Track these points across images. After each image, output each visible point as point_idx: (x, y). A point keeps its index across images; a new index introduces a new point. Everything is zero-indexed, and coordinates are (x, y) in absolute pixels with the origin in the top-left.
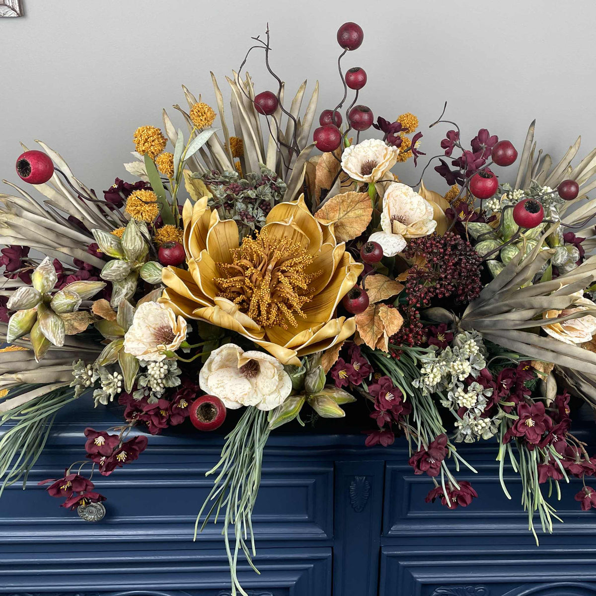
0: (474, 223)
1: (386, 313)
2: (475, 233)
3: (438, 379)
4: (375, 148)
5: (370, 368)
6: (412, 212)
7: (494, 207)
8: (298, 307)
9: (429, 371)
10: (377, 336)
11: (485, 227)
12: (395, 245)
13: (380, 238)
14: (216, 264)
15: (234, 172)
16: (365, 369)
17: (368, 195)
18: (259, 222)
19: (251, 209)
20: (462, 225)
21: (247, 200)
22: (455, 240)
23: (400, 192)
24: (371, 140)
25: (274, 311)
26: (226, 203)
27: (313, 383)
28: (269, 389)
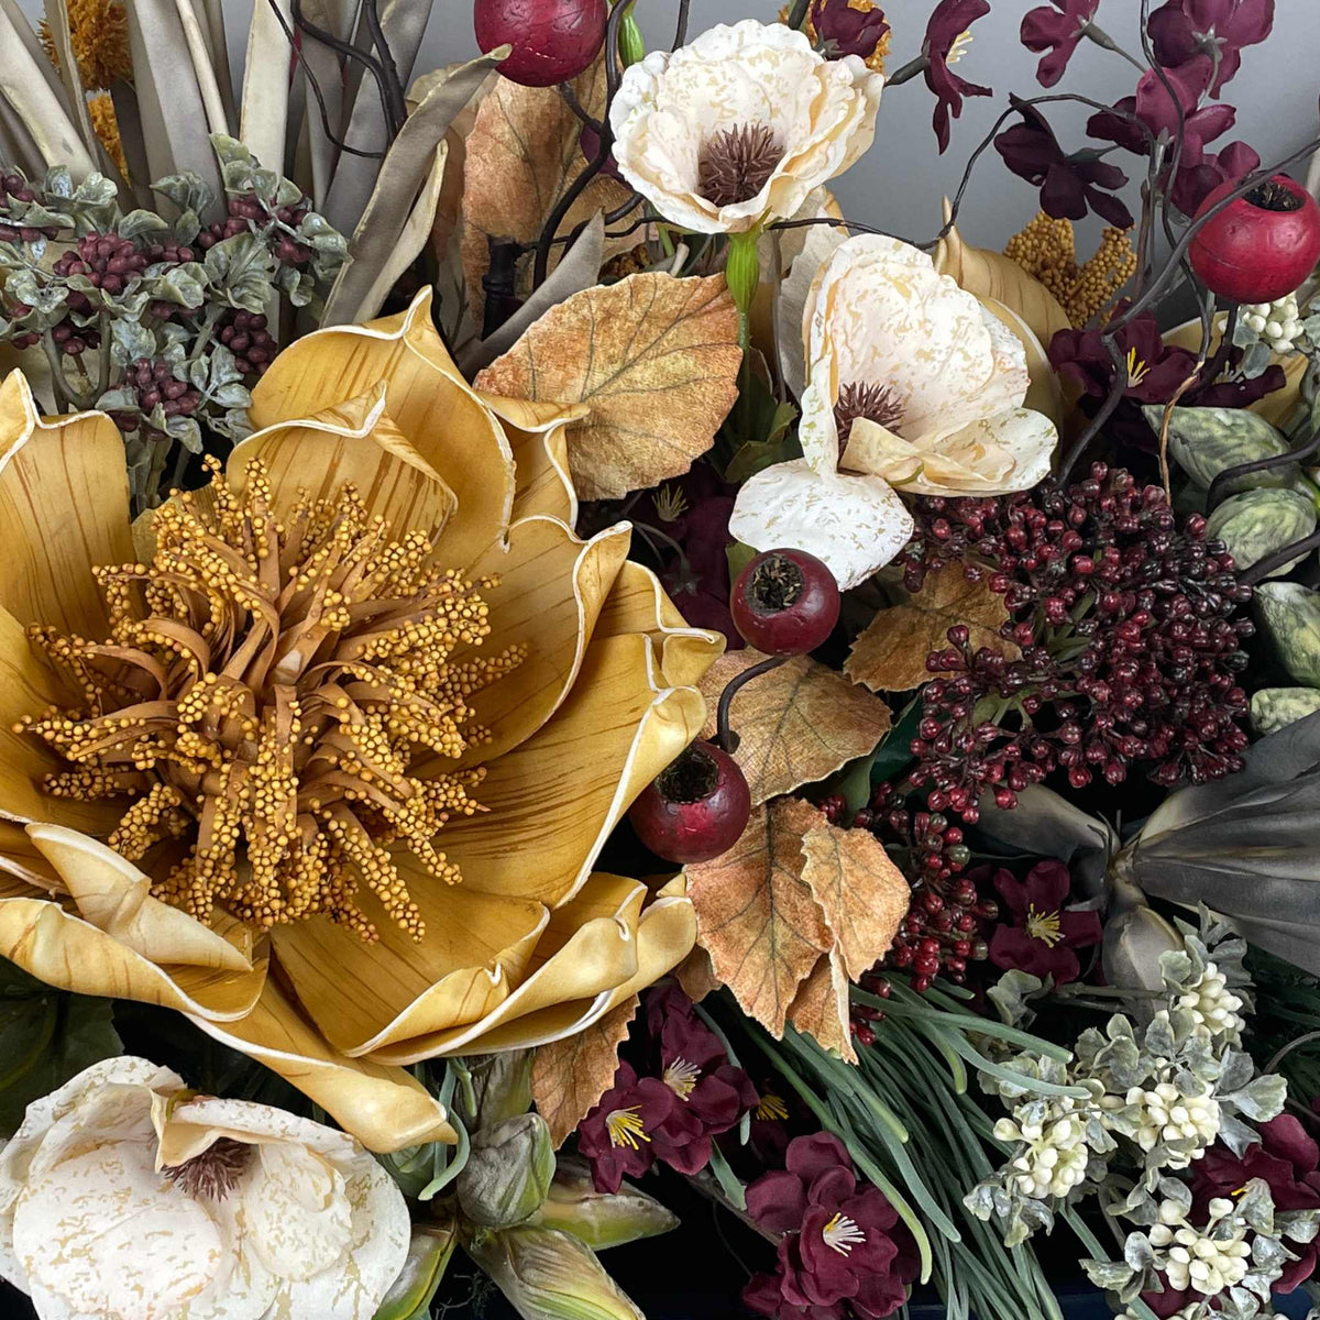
0: (1199, 412)
1: (832, 860)
2: (1203, 458)
3: (1075, 1174)
4: (765, 67)
5: (739, 1085)
6: (928, 369)
7: (1276, 329)
8: (420, 835)
9: (1032, 1132)
10: (791, 972)
11: (1250, 429)
12: (863, 534)
13: (791, 502)
14: (29, 635)
15: (96, 178)
16: (721, 1089)
17: (724, 287)
18: (220, 411)
19: (180, 350)
20: (1146, 423)
21: (165, 311)
22: (1136, 507)
23: (878, 278)
24: (744, 25)
25: (311, 862)
26: (66, 323)
27: (500, 1191)
28: (302, 1256)
